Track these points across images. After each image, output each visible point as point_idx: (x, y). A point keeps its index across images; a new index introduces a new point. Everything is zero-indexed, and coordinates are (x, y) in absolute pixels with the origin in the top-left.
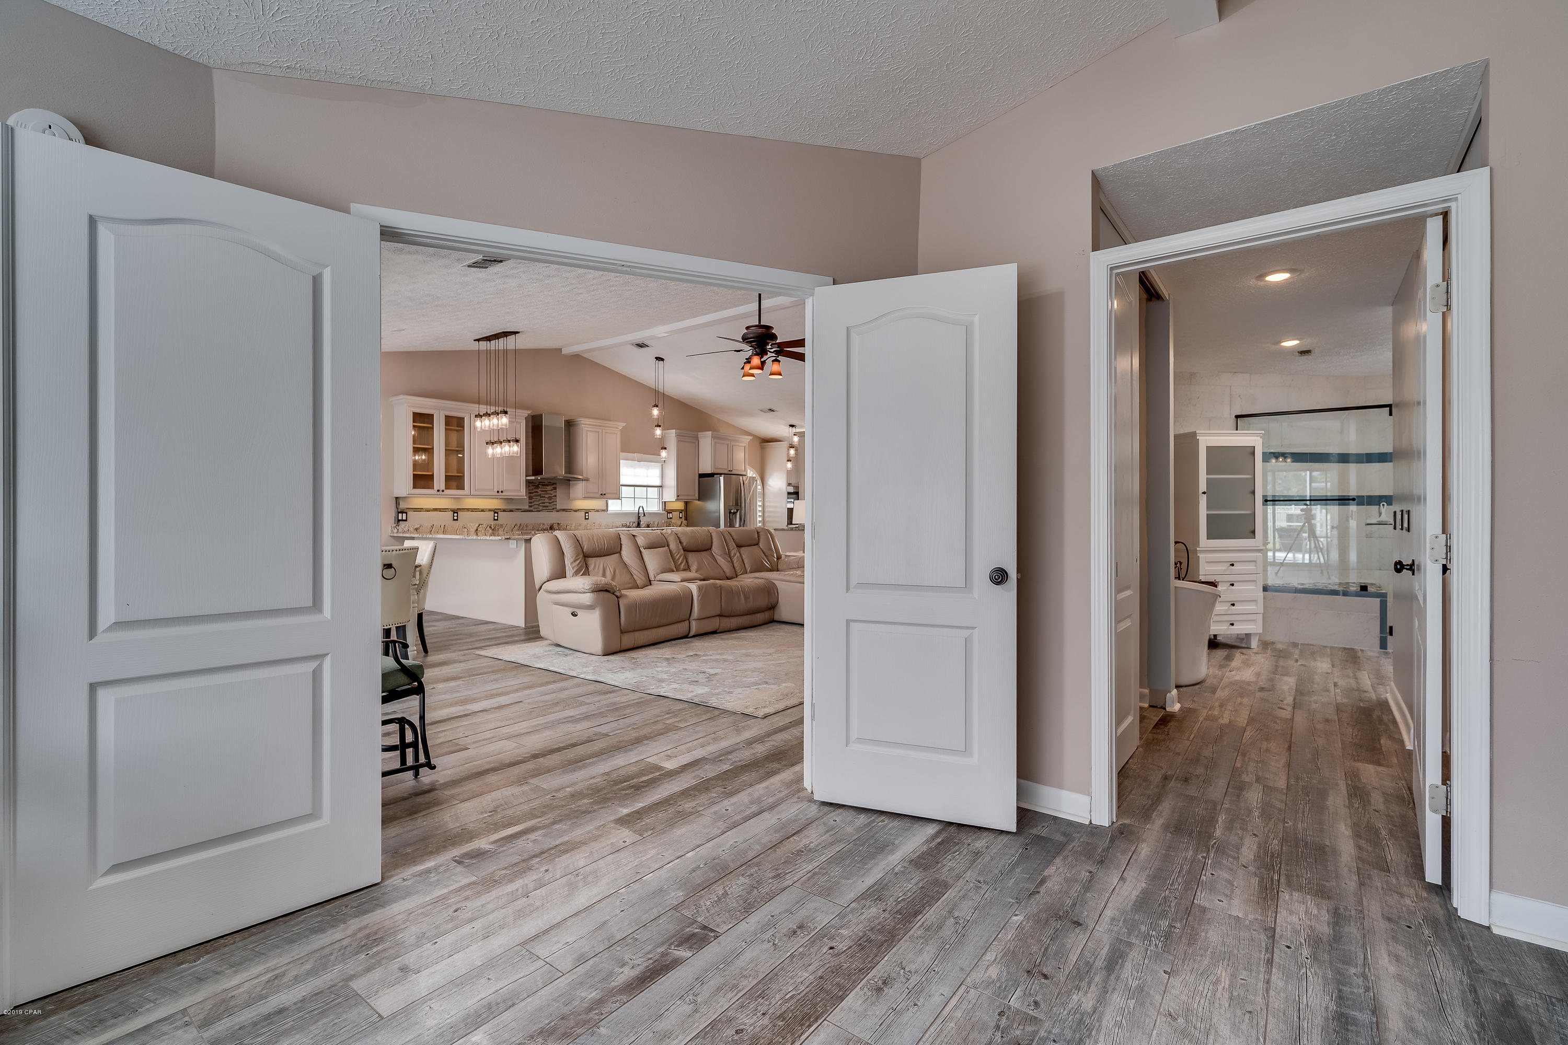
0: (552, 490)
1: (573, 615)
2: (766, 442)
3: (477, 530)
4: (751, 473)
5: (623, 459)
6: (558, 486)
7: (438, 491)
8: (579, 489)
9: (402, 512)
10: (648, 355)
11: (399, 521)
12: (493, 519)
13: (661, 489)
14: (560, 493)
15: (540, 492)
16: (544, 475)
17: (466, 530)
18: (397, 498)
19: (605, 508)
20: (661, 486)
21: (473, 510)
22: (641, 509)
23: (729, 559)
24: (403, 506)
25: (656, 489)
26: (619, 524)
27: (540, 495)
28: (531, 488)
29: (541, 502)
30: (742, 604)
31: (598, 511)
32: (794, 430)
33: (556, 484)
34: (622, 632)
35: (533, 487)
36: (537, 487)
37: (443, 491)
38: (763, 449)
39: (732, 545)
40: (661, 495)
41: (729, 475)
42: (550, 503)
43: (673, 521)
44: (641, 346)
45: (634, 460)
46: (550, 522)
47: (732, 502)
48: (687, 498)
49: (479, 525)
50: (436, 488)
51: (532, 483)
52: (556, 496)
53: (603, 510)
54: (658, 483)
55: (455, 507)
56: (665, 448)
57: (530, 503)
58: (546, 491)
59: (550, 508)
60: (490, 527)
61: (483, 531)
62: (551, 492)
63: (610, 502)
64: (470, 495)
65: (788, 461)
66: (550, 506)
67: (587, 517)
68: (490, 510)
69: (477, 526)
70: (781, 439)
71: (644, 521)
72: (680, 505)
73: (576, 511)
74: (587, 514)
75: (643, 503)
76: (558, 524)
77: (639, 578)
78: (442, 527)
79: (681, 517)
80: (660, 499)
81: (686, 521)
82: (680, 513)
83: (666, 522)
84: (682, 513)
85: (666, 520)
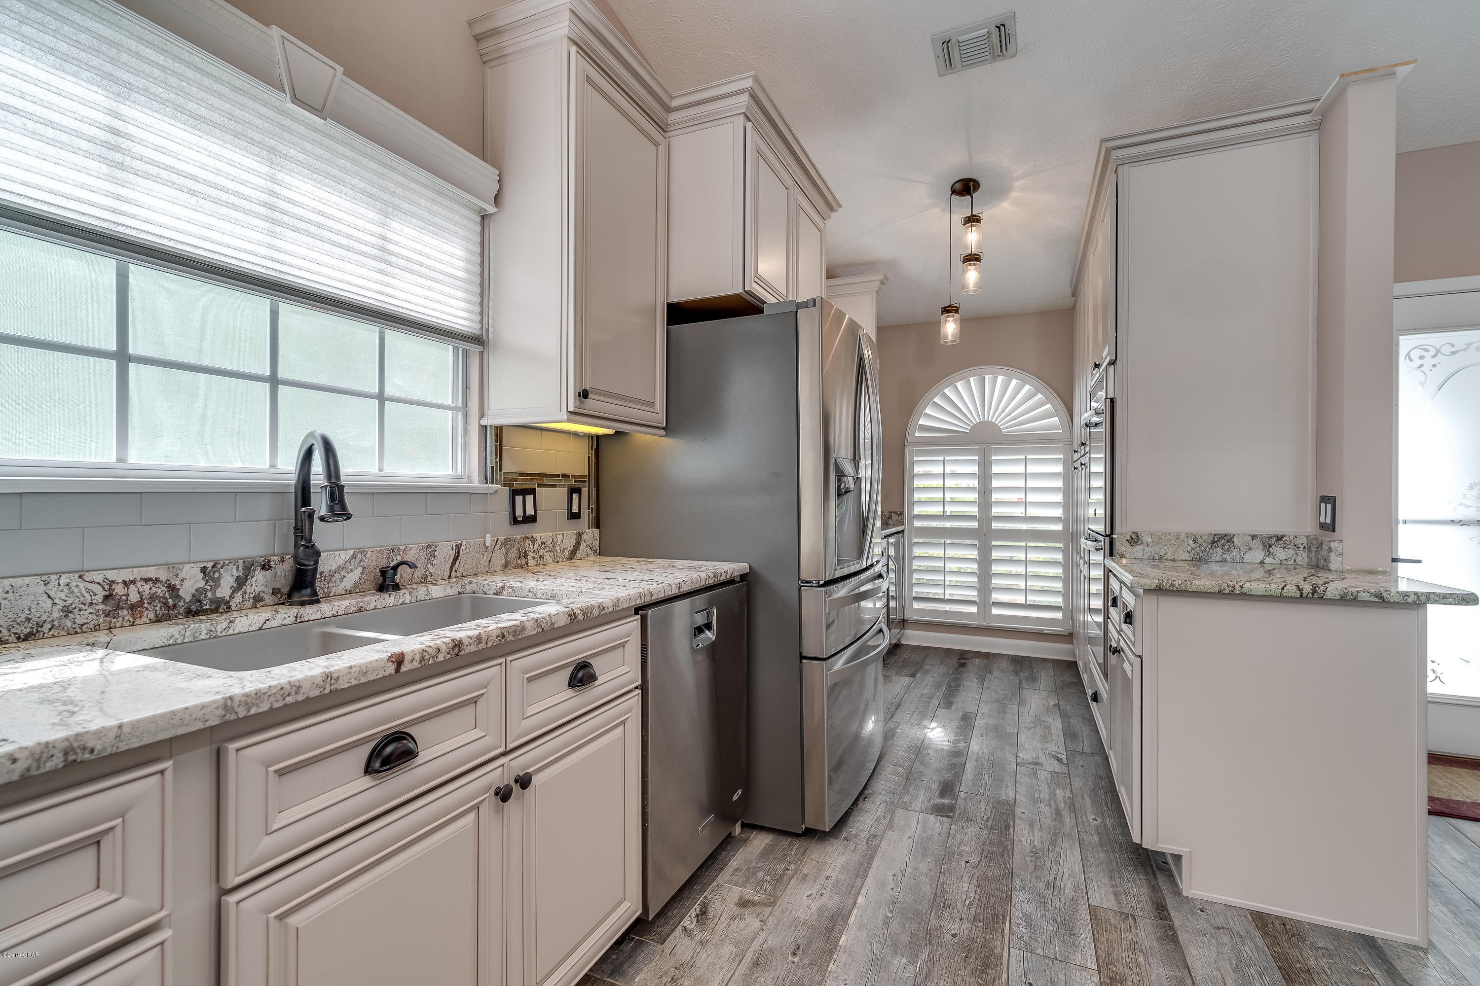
43: (540, 534)
79: (575, 509)
80: (464, 409)
81: (597, 531)
82: (574, 490)
83: (507, 543)
84: (578, 491)
85: (505, 530)
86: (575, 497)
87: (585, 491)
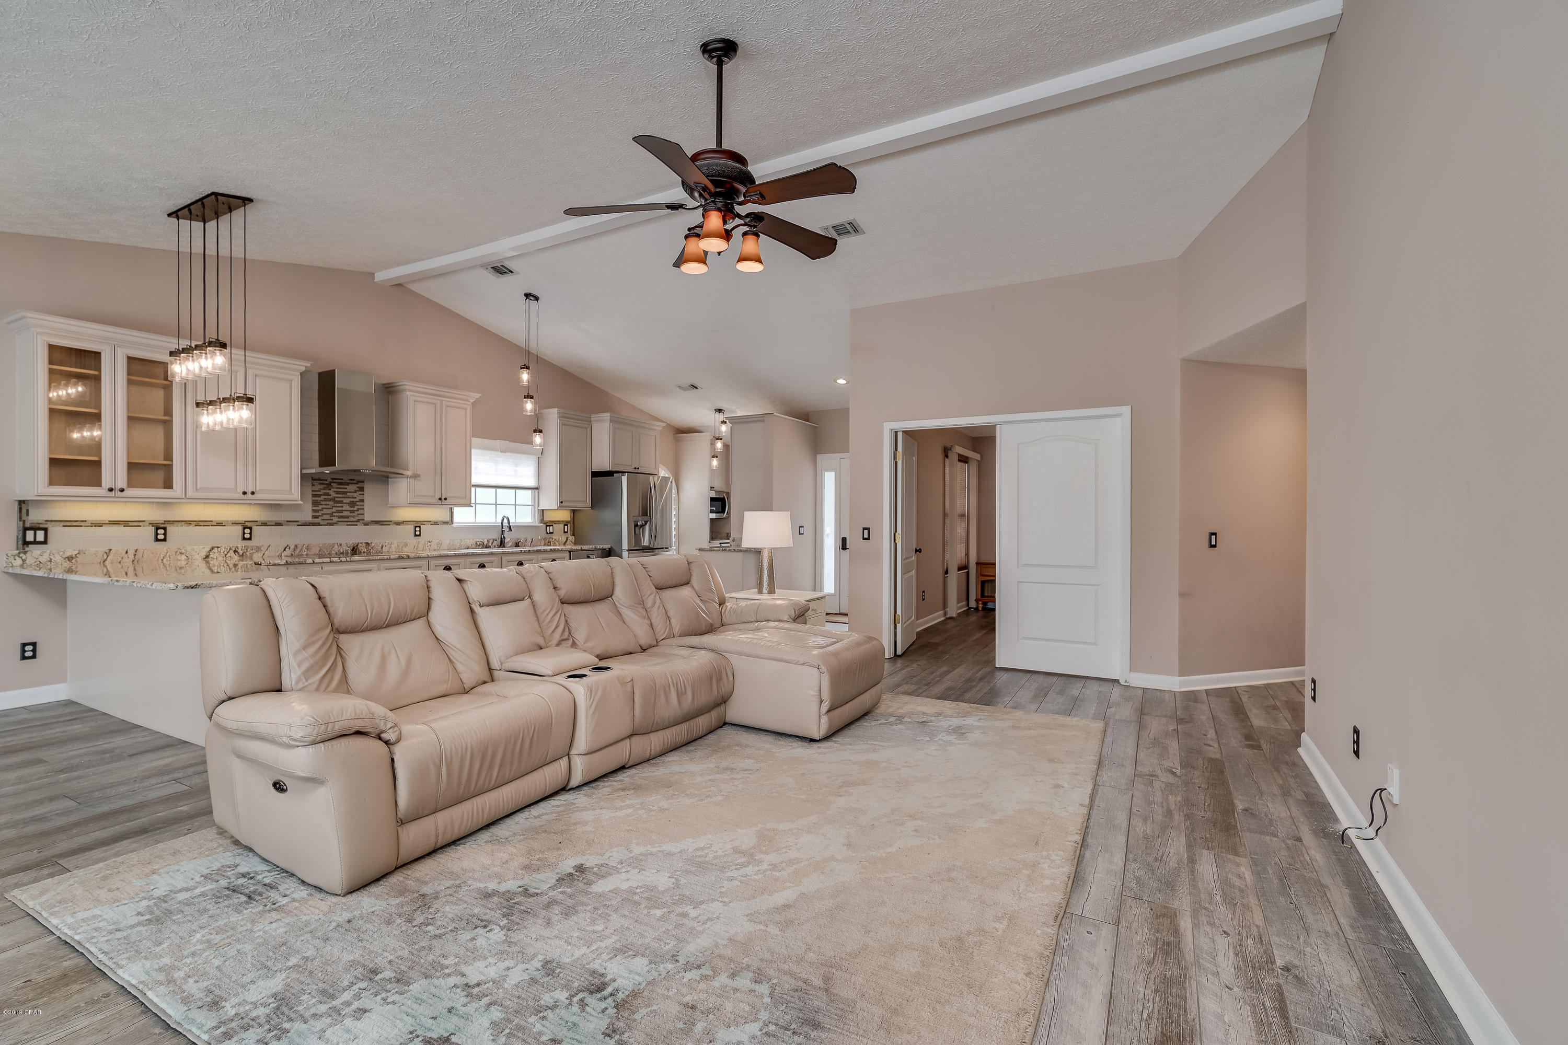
0: (355, 492)
1: (277, 789)
2: (682, 432)
3: (207, 557)
4: (663, 473)
5: (476, 448)
6: (367, 487)
7: (111, 490)
8: (401, 489)
9: (35, 529)
10: (512, 287)
11: (26, 543)
12: (240, 537)
13: (536, 491)
14: (371, 494)
15: (333, 495)
16: (338, 466)
17: (184, 557)
18: (21, 502)
19: (448, 519)
20: (537, 488)
21: (198, 523)
22: (505, 520)
23: (644, 613)
24: (36, 516)
25: (530, 492)
26: (470, 542)
27: (333, 500)
28: (317, 487)
29: (334, 509)
30: (671, 707)
31: (436, 523)
32: (722, 417)
33: (363, 482)
34: (401, 822)
35: (322, 486)
36: (329, 486)
37: (122, 490)
38: (677, 441)
39: (648, 588)
40: (536, 501)
41: (634, 473)
42: (352, 512)
43: (554, 537)
44: (501, 270)
45: (496, 450)
46: (352, 541)
47: (637, 511)
48: (576, 505)
49: (213, 548)
50: (106, 481)
51: (319, 480)
52: (363, 501)
53: (445, 523)
54: (532, 483)
55: (159, 516)
56: (541, 431)
57: (314, 511)
58: (345, 493)
59: (352, 519)
60: (235, 551)
61: (220, 559)
62: (355, 495)
63: (456, 510)
64: (187, 499)
65: (713, 457)
66: (353, 516)
67: (418, 533)
68: (235, 523)
69: (208, 549)
70: (701, 430)
71: (509, 537)
72: (565, 516)
73: (398, 524)
74: (418, 529)
75: (509, 512)
76: (367, 544)
77: (470, 670)
78: (131, 553)
79: (566, 530)
80: (534, 505)
81: (573, 537)
82: (565, 525)
83: (545, 539)
84: (567, 525)
85: (544, 535)
86: (566, 527)
87: (569, 525)
